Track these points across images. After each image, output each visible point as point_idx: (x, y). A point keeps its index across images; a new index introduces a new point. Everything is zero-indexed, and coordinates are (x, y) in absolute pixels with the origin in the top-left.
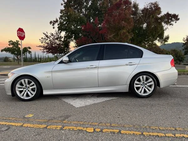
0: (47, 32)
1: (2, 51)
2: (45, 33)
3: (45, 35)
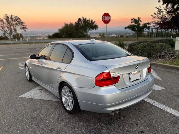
0: (160, 6)
1: (126, 28)
2: (158, 7)
3: (158, 10)
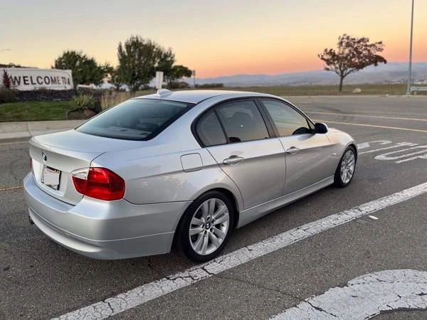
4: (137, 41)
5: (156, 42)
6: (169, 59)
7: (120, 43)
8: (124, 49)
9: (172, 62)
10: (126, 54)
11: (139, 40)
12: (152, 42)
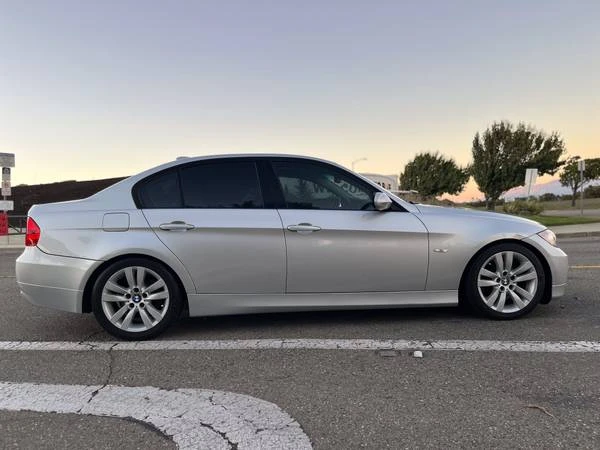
4: (503, 128)
5: (532, 127)
6: (553, 149)
7: (477, 135)
8: (482, 142)
9: (559, 152)
10: (484, 149)
11: (506, 126)
12: (526, 127)
